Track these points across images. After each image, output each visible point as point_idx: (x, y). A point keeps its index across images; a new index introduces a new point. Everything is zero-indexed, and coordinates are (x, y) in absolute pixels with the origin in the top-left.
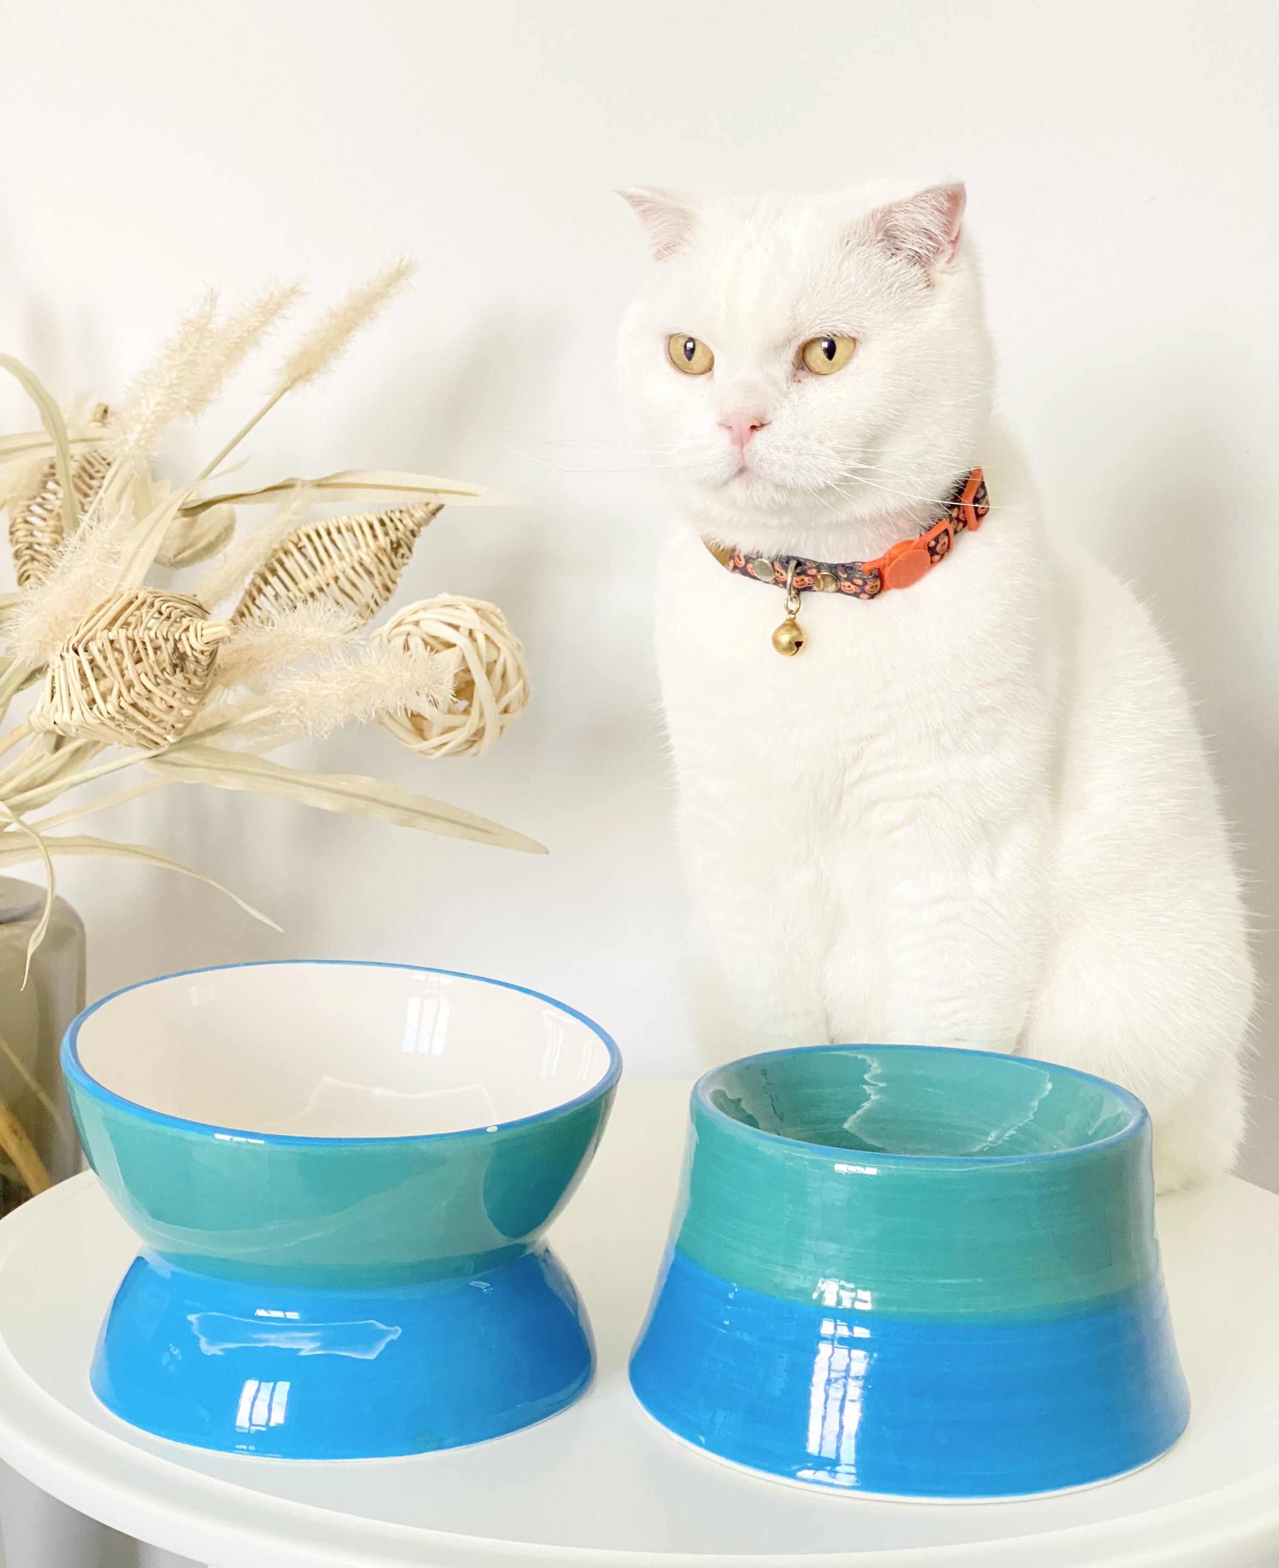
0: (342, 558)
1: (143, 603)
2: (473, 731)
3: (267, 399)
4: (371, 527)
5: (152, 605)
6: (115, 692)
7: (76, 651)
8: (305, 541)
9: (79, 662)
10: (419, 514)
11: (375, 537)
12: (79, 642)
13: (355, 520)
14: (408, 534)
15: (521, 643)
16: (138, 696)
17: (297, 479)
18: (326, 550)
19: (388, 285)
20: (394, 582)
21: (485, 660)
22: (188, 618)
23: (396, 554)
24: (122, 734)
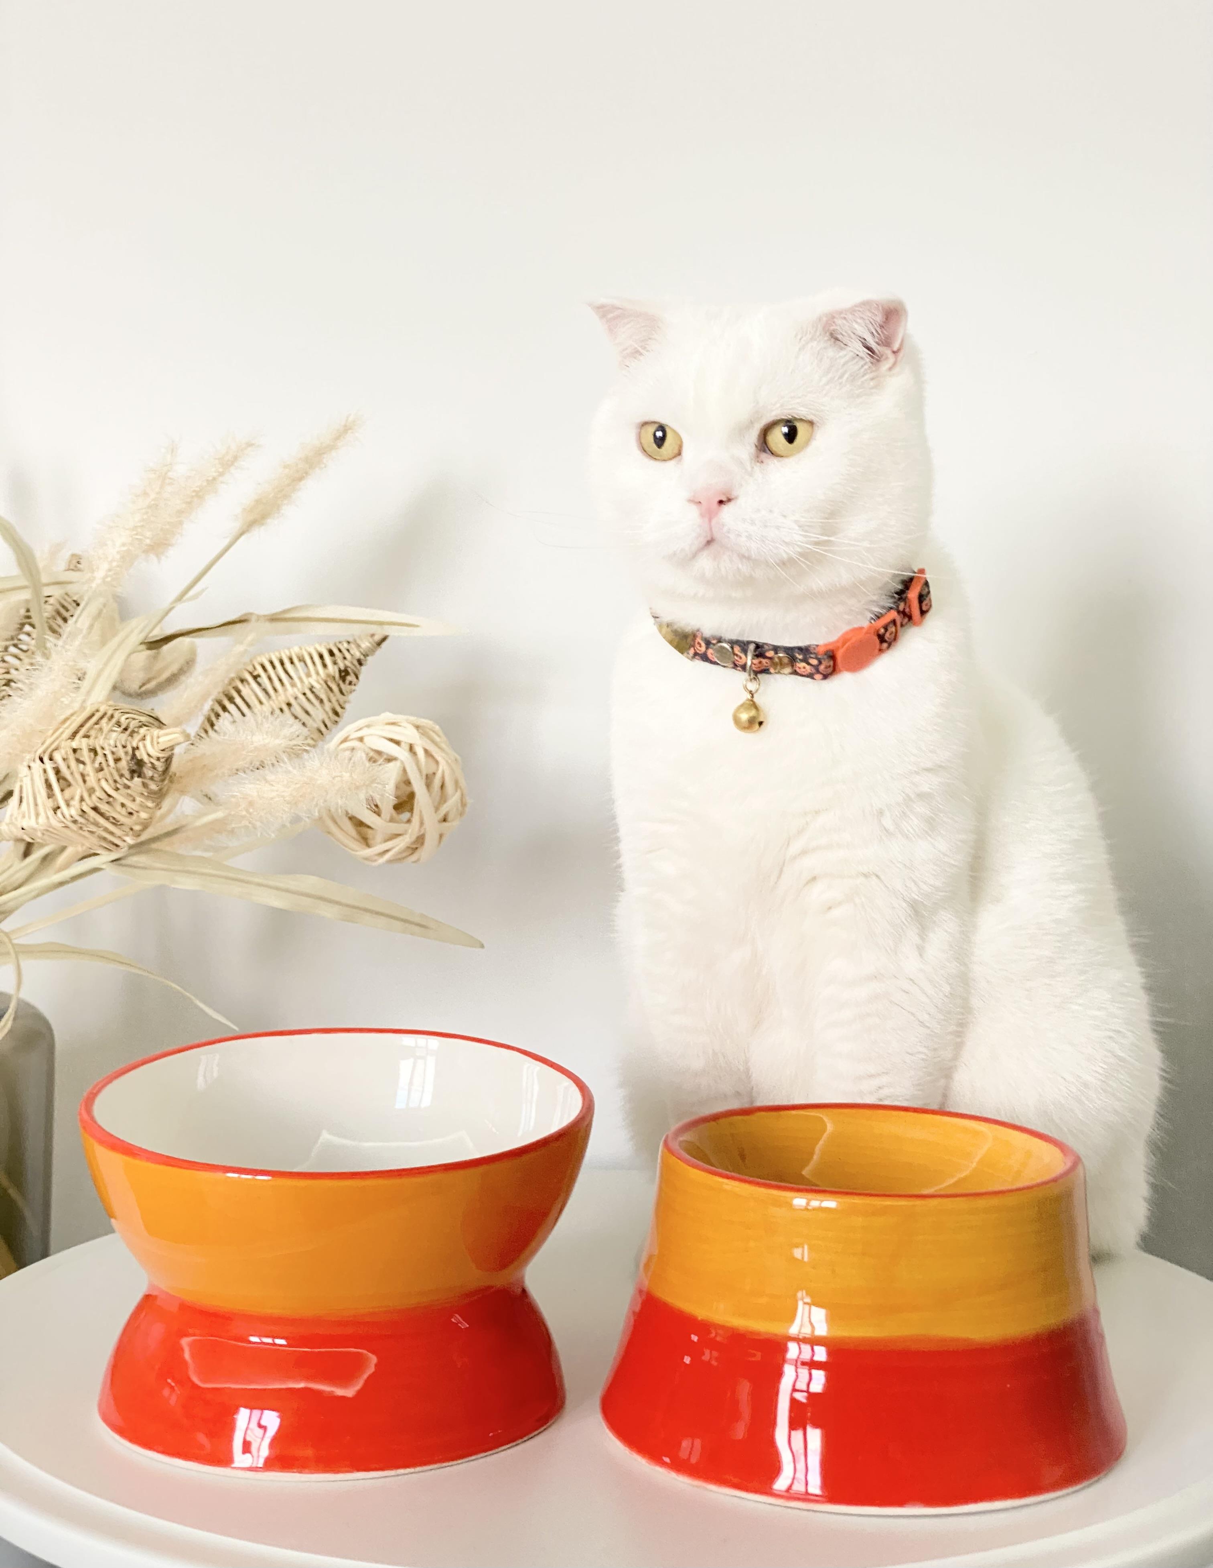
0: (293, 685)
1: (105, 714)
2: (414, 838)
3: (226, 542)
4: (321, 657)
5: (112, 716)
6: (77, 798)
7: (41, 760)
8: (260, 670)
9: (45, 771)
10: (365, 644)
11: (325, 666)
12: (44, 752)
13: (306, 650)
14: (356, 663)
15: (458, 758)
16: (98, 800)
17: (251, 614)
18: (280, 680)
19: (338, 438)
20: (342, 708)
21: (424, 773)
22: (145, 728)
23: (344, 681)
24: (84, 837)
